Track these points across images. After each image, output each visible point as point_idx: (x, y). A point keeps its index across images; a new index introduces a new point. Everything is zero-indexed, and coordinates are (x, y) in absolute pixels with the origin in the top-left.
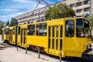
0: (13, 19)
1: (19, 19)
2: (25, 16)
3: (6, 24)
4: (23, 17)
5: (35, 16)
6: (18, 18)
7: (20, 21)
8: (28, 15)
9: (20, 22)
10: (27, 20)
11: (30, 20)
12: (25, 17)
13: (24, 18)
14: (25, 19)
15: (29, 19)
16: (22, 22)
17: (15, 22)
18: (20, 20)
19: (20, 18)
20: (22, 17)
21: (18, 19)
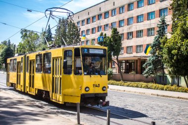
0: (63, 22)
1: (83, 21)
2: (103, 11)
3: (41, 40)
4: (95, 12)
5: (138, 7)
6: (81, 19)
7: (85, 29)
8: (113, 7)
9: (88, 30)
10: (110, 23)
11: (119, 21)
12: (101, 15)
13: (99, 16)
14: (103, 22)
15: (117, 20)
16: (93, 29)
17: (70, 31)
18: (87, 23)
19: (85, 17)
20: (91, 15)
21: (78, 23)
